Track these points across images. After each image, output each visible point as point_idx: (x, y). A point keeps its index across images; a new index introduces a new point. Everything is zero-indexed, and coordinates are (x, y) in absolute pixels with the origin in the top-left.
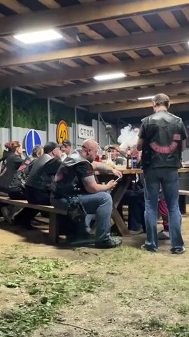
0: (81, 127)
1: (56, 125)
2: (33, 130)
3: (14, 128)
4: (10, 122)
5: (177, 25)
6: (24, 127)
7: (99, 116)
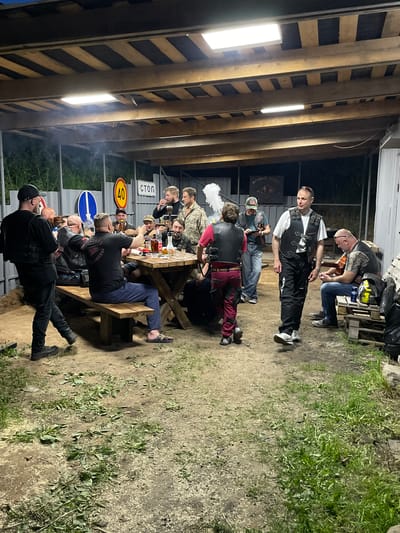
0: (141, 183)
1: (112, 184)
2: (86, 191)
3: (64, 191)
4: (59, 183)
5: (248, 90)
6: (76, 189)
7: (161, 169)
